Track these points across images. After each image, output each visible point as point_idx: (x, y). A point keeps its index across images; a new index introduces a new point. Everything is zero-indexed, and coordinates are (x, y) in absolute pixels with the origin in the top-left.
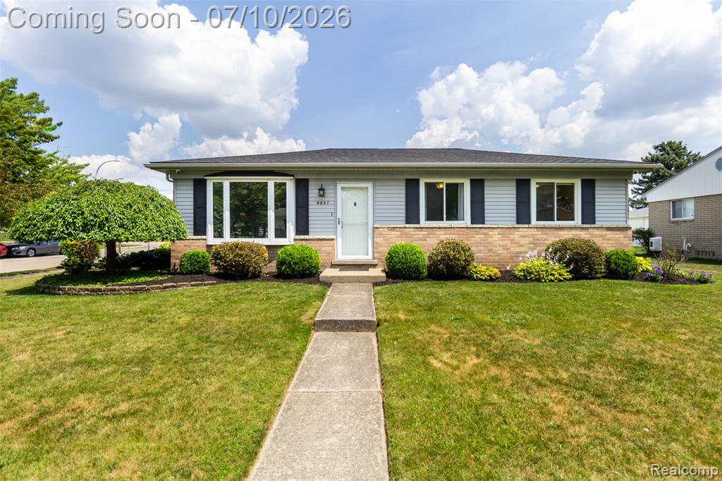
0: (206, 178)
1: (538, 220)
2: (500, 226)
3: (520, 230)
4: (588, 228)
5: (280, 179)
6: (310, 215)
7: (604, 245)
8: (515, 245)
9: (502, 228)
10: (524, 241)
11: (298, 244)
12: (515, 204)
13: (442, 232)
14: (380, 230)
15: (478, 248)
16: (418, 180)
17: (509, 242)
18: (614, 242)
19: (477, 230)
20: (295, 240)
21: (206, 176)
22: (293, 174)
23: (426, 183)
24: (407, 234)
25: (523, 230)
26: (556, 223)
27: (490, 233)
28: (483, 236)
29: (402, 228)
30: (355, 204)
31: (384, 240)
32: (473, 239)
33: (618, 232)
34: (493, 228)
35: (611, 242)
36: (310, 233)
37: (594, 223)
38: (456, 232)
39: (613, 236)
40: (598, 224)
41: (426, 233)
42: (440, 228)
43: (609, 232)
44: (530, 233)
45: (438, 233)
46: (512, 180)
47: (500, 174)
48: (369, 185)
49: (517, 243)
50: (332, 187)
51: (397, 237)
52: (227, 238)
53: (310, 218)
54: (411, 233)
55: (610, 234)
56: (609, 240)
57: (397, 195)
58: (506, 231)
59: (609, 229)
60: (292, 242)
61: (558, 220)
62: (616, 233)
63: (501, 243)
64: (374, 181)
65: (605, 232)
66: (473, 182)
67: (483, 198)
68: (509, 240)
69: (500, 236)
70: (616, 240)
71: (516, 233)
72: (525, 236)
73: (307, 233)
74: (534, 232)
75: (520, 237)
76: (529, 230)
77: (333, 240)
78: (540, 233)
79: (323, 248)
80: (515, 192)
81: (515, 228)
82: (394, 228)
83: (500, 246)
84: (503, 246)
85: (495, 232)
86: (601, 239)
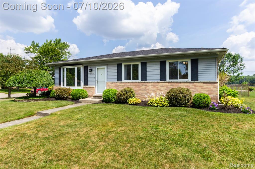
0: (61, 67)
1: (170, 79)
2: (152, 82)
3: (161, 83)
4: (194, 83)
5: (79, 66)
6: (88, 78)
7: (202, 91)
8: (159, 90)
9: (153, 83)
10: (162, 88)
11: (84, 89)
12: (159, 72)
13: (129, 84)
14: (108, 83)
15: (143, 91)
16: (122, 64)
17: (156, 89)
18: (208, 90)
19: (143, 83)
20: (83, 87)
21: (61, 66)
22: (82, 64)
23: (124, 65)
24: (117, 85)
25: (163, 83)
26: (179, 80)
27: (148, 85)
28: (145, 86)
29: (115, 83)
30: (102, 74)
31: (110, 87)
32: (141, 87)
33: (210, 85)
34: (149, 83)
35: (206, 89)
36: (88, 85)
37: (198, 80)
38: (134, 85)
39: (207, 86)
40: (199, 81)
41: (123, 85)
42: (128, 83)
43: (205, 85)
44: (165, 85)
45: (128, 85)
46: (158, 62)
47: (153, 59)
48: (105, 67)
49: (159, 89)
50: (94, 68)
51: (114, 86)
52: (65, 87)
53: (88, 80)
54: (118, 85)
55: (205, 86)
56: (205, 88)
57: (114, 70)
58: (155, 84)
59: (204, 83)
60: (82, 88)
61: (179, 79)
62: (209, 85)
63: (153, 89)
64: (107, 65)
65: (202, 85)
66: (142, 63)
67: (146, 70)
68: (156, 88)
69: (152, 86)
70: (209, 89)
71: (159, 85)
72: (163, 86)
73: (87, 85)
74: (167, 84)
75: (161, 86)
76: (165, 83)
77: (94, 87)
78: (170, 85)
79: (91, 90)
80: (159, 67)
81: (159, 83)
82: (112, 83)
83: (152, 91)
84: (153, 91)
85: (150, 84)
86: (200, 88)
